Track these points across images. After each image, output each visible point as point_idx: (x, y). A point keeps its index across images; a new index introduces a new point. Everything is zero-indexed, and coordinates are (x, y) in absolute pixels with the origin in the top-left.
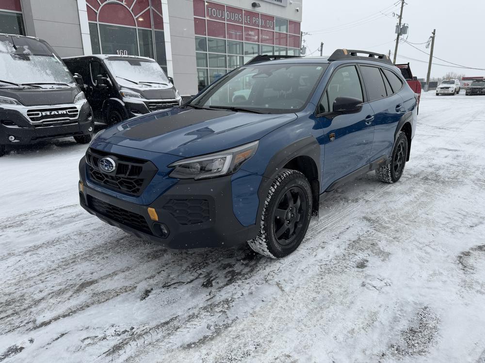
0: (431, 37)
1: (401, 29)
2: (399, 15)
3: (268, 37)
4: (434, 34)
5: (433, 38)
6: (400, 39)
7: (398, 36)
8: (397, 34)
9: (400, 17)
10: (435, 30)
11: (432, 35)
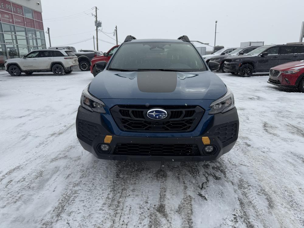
0: (115, 30)
1: (98, 24)
2: (95, 15)
3: (20, 21)
4: (116, 28)
5: (116, 30)
6: (98, 29)
7: (97, 27)
8: (96, 27)
9: (96, 16)
10: (116, 26)
11: (116, 29)
